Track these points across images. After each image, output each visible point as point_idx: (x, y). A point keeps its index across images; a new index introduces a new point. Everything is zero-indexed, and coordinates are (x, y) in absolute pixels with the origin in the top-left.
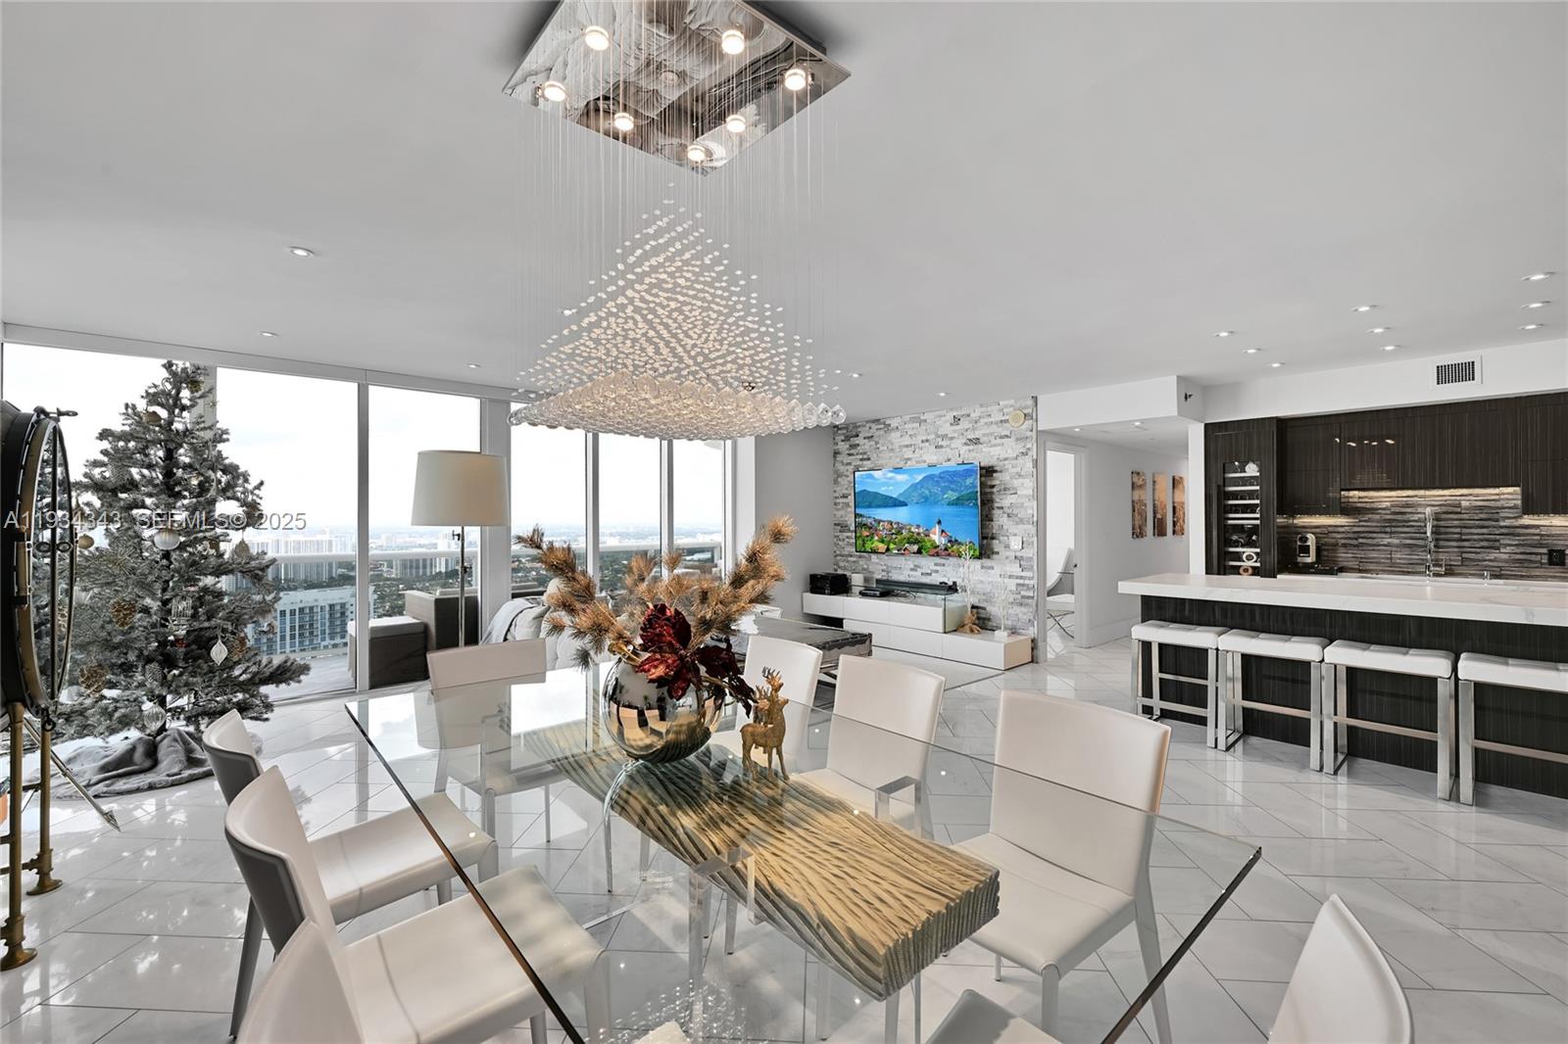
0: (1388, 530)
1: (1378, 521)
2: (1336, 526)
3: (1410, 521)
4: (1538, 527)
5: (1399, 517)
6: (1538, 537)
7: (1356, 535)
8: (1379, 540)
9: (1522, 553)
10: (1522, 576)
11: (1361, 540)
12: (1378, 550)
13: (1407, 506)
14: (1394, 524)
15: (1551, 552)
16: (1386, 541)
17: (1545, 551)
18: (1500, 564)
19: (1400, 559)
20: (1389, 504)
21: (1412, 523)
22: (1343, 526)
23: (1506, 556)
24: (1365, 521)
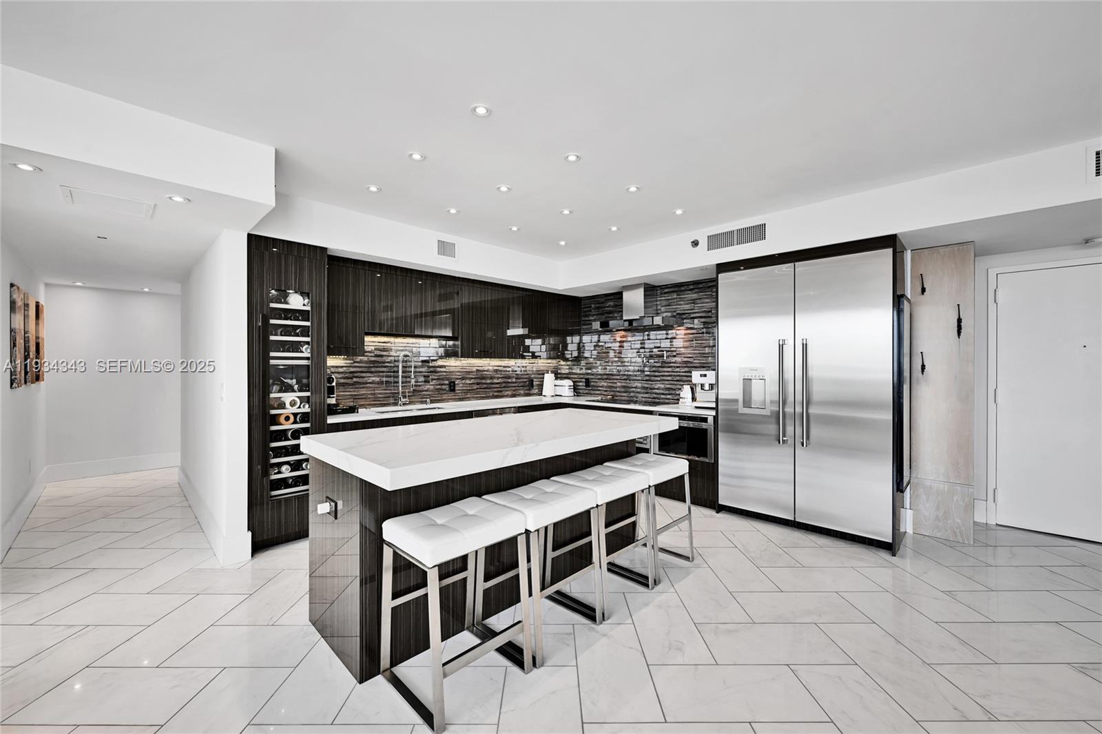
0: (373, 370)
1: (366, 362)
2: (337, 367)
3: (385, 362)
4: (444, 367)
5: (379, 359)
6: (444, 374)
7: (351, 375)
8: (367, 379)
9: (439, 385)
10: (439, 400)
11: (355, 379)
12: (366, 388)
13: (384, 350)
14: (376, 365)
15: (451, 382)
16: (371, 380)
17: (447, 382)
18: (430, 393)
19: (379, 394)
20: (373, 348)
21: (386, 364)
22: (342, 367)
23: (432, 387)
24: (357, 362)
